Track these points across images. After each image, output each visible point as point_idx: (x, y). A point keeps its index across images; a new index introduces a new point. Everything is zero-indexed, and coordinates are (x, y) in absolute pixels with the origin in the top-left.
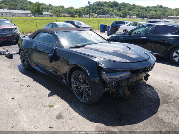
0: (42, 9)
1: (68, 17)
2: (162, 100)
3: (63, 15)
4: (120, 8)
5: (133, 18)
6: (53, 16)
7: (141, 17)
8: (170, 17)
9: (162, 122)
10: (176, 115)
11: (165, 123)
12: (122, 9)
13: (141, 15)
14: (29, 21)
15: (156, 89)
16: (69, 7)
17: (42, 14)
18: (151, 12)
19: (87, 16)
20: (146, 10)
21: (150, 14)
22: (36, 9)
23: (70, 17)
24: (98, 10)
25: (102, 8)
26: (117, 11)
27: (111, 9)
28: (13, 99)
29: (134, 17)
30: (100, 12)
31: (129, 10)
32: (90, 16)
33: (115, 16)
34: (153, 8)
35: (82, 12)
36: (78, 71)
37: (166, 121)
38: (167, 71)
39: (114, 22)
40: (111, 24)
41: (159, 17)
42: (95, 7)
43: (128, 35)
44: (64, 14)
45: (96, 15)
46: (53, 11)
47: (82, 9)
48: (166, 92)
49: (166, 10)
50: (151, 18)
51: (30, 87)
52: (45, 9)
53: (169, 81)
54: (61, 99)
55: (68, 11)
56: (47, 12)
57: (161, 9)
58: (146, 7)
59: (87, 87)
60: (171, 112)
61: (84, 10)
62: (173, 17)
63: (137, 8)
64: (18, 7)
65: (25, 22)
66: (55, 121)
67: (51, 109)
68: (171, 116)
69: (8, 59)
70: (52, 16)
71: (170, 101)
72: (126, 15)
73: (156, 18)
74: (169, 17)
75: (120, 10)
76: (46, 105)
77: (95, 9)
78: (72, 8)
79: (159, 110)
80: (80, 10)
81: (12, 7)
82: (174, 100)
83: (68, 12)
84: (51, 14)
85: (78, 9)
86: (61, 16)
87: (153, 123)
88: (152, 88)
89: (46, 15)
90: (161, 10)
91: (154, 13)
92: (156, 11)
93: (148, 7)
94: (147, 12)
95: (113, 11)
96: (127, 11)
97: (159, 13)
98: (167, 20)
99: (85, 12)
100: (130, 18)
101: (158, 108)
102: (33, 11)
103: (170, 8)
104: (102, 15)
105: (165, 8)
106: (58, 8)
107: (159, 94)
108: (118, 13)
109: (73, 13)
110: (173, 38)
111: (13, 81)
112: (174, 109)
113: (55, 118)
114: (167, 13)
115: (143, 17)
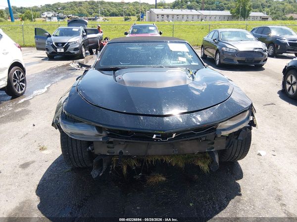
0: (250, 7)
17: (248, 16)
28: (34, 125)
44: (292, 15)
64: (214, 6)
70: (265, 19)
81: (205, 6)
84: (266, 15)
86: (284, 19)
102: (234, 11)
106: (283, 4)
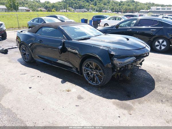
0: (17, 3)
1: (45, 11)
2: (155, 79)
3: (39, 9)
4: (96, 2)
5: (108, 12)
6: (30, 11)
7: (115, 11)
8: (142, 10)
9: (161, 94)
10: (169, 89)
11: (163, 95)
12: (98, 3)
13: (116, 9)
14: (8, 16)
15: (148, 72)
16: (45, 2)
17: (18, 9)
18: (124, 7)
19: (64, 10)
20: (120, 5)
21: (124, 8)
22: (11, 4)
23: (47, 11)
24: (75, 5)
25: (78, 3)
26: (93, 6)
27: (87, 4)
28: (30, 88)
29: (110, 11)
30: (77, 6)
31: (104, 5)
32: (67, 10)
33: (91, 10)
34: (126, 3)
35: (59, 6)
36: (90, 59)
37: (163, 93)
38: (153, 58)
39: (94, 17)
40: (92, 18)
41: (132, 11)
42: (72, 1)
43: (116, 28)
45: (73, 9)
46: (29, 6)
47: (58, 3)
48: (156, 73)
49: (138, 4)
50: (124, 12)
51: (40, 77)
52: (20, 4)
53: (156, 65)
54: (75, 85)
55: (44, 5)
56: (23, 6)
57: (133, 3)
58: (120, 2)
59: (99, 72)
60: (165, 87)
61: (60, 5)
62: (144, 11)
63: (112, 3)
65: (3, 17)
66: (78, 101)
67: (70, 92)
68: (166, 90)
69: (3, 54)
70: (28, 11)
71: (162, 79)
72: (102, 10)
73: (129, 12)
74: (140, 11)
75: (96, 5)
76: (64, 90)
77: (71, 4)
78: (48, 3)
79: (155, 86)
80: (57, 5)
82: (165, 79)
83: (44, 7)
84: (28, 9)
85: (54, 4)
86: (37, 11)
87: (154, 96)
88: (145, 71)
89: (22, 10)
90: (133, 5)
91: (127, 7)
92: (129, 5)
93: (121, 2)
94: (121, 6)
95: (89, 6)
96: (102, 5)
97: (132, 7)
98: (142, 14)
99: (62, 7)
100: (106, 12)
101: (155, 85)
102: (8, 6)
103: (141, 3)
104: (78, 10)
105: (137, 3)
106: (34, 2)
107: (152, 76)
108: (94, 7)
109: (50, 7)
110: (155, 30)
111: (21, 73)
112: (167, 85)
113: (77, 99)
114: (139, 7)
115: (118, 12)
